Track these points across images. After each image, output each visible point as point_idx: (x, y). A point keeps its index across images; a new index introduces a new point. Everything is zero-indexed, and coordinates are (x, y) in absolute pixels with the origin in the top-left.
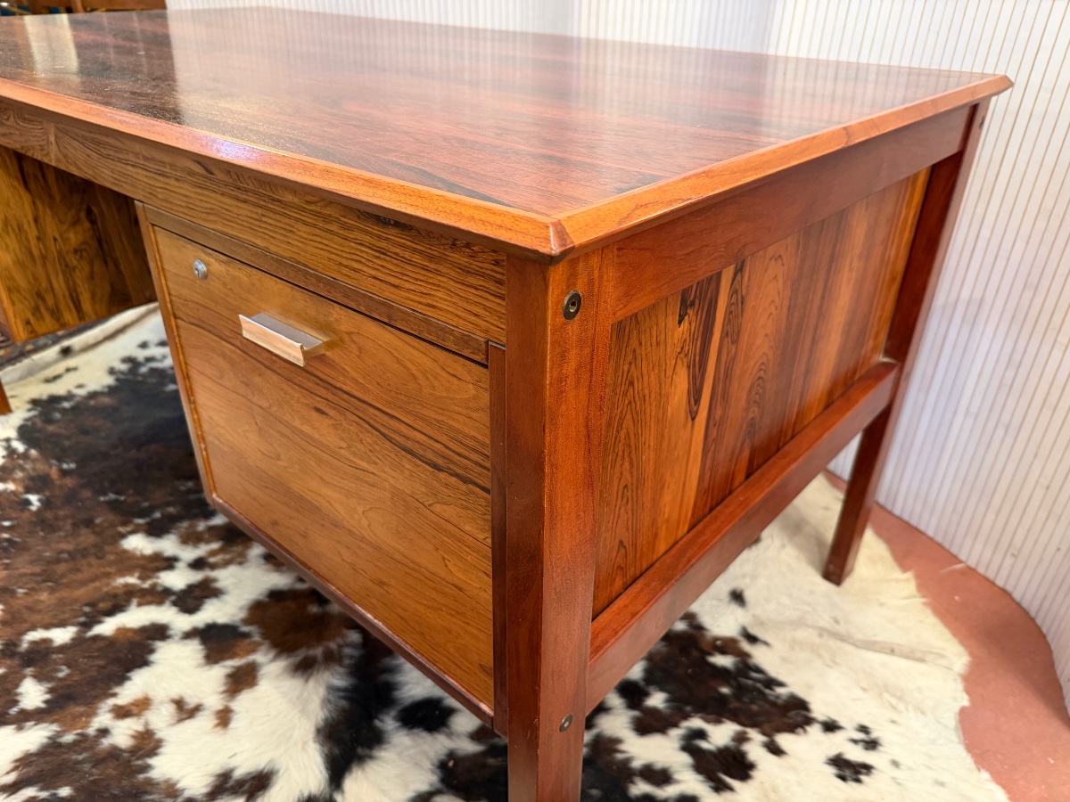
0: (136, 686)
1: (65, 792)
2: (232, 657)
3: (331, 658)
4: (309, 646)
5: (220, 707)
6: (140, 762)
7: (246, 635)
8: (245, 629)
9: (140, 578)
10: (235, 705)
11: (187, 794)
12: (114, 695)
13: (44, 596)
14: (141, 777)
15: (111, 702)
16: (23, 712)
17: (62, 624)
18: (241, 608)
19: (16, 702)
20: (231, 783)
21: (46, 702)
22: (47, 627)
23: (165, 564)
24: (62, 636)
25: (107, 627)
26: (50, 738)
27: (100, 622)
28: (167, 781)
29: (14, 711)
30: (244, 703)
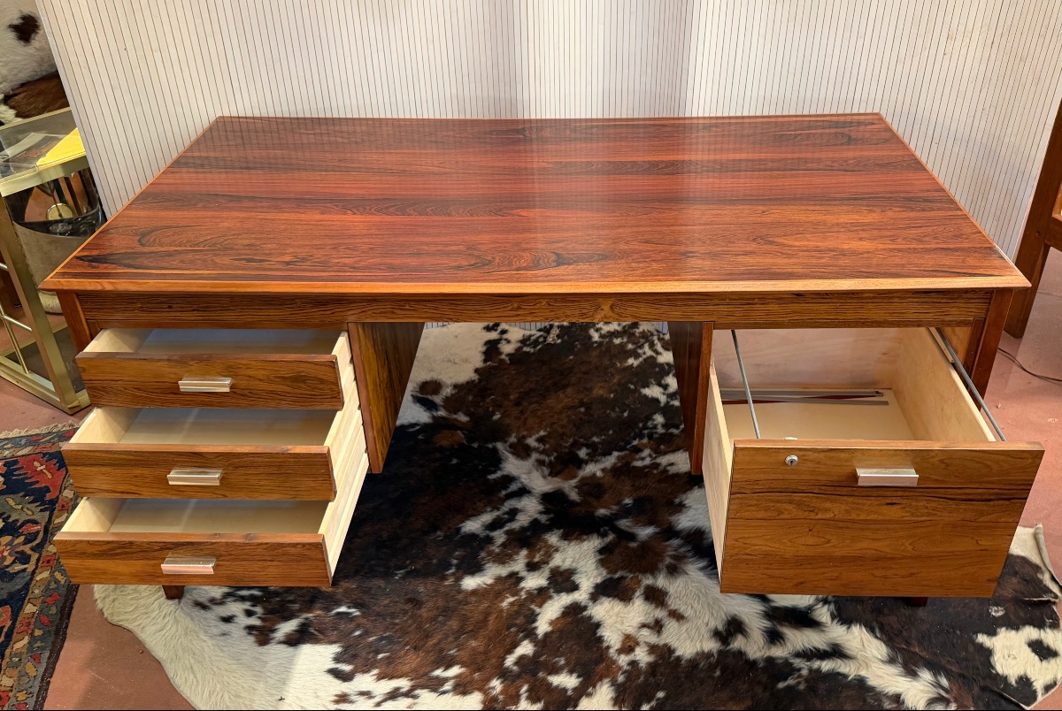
0: (612, 637)
1: (661, 695)
2: (634, 591)
3: (679, 558)
4: (662, 561)
5: (667, 613)
6: (672, 659)
7: (622, 578)
8: (617, 576)
9: (513, 596)
10: (673, 607)
11: (715, 651)
12: (608, 648)
13: (474, 643)
14: (683, 662)
15: (612, 651)
16: (575, 689)
17: (515, 645)
18: (597, 568)
19: (565, 690)
20: (724, 634)
21: (578, 677)
22: (510, 651)
23: (513, 580)
24: (526, 648)
25: (543, 627)
26: (612, 686)
27: (536, 628)
28: (697, 654)
29: (569, 693)
30: (673, 603)
